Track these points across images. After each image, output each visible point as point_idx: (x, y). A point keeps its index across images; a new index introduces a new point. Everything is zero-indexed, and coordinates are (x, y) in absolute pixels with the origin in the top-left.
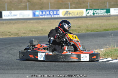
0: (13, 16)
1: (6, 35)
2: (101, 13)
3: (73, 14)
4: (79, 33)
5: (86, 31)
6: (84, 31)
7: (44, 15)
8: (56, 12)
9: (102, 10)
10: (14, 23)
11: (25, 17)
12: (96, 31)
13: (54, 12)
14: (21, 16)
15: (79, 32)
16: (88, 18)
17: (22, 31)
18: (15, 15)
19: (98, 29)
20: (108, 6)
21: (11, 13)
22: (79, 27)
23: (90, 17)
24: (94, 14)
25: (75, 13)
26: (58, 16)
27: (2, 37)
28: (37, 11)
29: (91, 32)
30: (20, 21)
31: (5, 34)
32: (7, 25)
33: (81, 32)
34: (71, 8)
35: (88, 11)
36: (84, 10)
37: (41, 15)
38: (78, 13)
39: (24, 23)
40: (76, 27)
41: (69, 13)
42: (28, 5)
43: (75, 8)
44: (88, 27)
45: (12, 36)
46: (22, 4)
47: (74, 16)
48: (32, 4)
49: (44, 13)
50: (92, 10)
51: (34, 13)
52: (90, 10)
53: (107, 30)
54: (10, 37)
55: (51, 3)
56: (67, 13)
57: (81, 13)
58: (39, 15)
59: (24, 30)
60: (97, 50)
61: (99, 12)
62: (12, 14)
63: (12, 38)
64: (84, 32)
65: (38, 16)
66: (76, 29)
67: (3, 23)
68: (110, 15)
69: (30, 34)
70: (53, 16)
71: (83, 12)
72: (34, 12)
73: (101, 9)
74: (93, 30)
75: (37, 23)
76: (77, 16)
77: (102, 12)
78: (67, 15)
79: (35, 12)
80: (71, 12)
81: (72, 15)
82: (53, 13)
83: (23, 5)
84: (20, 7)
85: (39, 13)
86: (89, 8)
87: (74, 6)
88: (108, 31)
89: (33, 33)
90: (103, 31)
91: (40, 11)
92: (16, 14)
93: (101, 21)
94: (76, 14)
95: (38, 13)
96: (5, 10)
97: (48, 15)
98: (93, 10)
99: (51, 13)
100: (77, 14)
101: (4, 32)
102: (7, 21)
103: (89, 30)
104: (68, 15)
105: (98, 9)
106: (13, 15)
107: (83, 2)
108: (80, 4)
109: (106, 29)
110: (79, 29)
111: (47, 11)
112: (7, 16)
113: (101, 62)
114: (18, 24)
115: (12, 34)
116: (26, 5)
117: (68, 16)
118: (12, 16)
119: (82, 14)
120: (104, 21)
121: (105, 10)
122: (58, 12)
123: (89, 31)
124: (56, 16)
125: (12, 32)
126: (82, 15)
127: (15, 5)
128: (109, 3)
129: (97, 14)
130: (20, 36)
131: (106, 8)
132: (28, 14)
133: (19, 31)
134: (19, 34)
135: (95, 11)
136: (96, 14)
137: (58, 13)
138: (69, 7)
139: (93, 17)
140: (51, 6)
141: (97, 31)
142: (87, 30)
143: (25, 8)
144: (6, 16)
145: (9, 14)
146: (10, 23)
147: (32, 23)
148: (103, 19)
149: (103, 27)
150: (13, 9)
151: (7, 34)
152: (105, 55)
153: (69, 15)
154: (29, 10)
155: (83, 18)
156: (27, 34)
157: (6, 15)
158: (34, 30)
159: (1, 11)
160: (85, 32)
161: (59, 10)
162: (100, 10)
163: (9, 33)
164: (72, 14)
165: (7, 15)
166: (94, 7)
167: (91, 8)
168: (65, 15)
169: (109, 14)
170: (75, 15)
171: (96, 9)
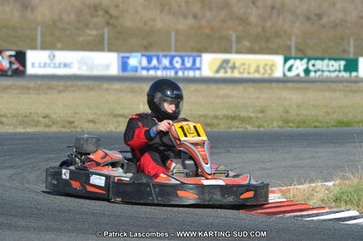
0: (59, 67)
1: (36, 126)
2: (330, 71)
3: (244, 69)
4: (262, 129)
5: (281, 123)
6: (275, 124)
7: (156, 68)
8: (191, 60)
9: (332, 62)
10: (61, 88)
11: (95, 72)
12: (313, 125)
13: (186, 59)
14: (84, 68)
15: (259, 127)
16: (290, 85)
17: (85, 114)
18: (65, 65)
19: (320, 118)
20: (352, 50)
21: (54, 56)
22: (262, 112)
23: (297, 80)
24: (307, 71)
25: (249, 66)
26: (197, 74)
27: (23, 131)
28: (134, 54)
29: (298, 127)
30: (79, 83)
31: (34, 121)
32: (39, 94)
33: (266, 124)
34: (239, 52)
35: (291, 62)
36: (279, 59)
37: (143, 68)
38: (258, 66)
39: (91, 89)
40: (250, 109)
41: (231, 64)
42: (106, 37)
43: (251, 51)
44: (287, 112)
45: (55, 129)
46: (89, 32)
47: (245, 75)
48: (120, 33)
49: (155, 62)
50: (301, 59)
51: (126, 60)
52: (295, 58)
53: (348, 124)
54: (46, 130)
55: (177, 32)
56: (224, 65)
57: (267, 68)
58: (139, 69)
59: (93, 112)
60: (313, 185)
61: (325, 68)
62: (57, 61)
63: (55, 133)
64: (275, 126)
65: (136, 69)
66: (252, 115)
67: (29, 89)
68: (357, 77)
69: (111, 126)
70: (180, 74)
71: (275, 65)
72: (123, 57)
73: (330, 59)
74: (304, 122)
75: (133, 91)
76: (257, 76)
77: (331, 69)
78: (226, 72)
79: (128, 58)
80: (237, 65)
81: (240, 73)
82: (183, 63)
83: (90, 35)
84: (81, 39)
85: (140, 63)
86: (293, 53)
87: (247, 44)
88: (350, 128)
89: (118, 122)
90: (333, 126)
91: (143, 55)
92: (68, 62)
93: (328, 95)
94: (252, 70)
95: (135, 60)
96: (34, 48)
97: (165, 68)
98: (305, 61)
99: (177, 63)
100: (257, 71)
101: (31, 113)
102: (39, 82)
103: (293, 122)
104: (229, 71)
105: (322, 59)
106: (60, 64)
107: (277, 35)
108: (267, 40)
109: (345, 120)
110: (261, 115)
111: (165, 56)
112: (40, 67)
113: (325, 220)
114: (74, 91)
115: (54, 123)
116: (102, 36)
117: (229, 75)
118: (55, 67)
119: (272, 70)
120: (338, 94)
121: (343, 63)
122: (198, 60)
123: (291, 125)
124: (191, 74)
125: (54, 117)
126: (270, 74)
127: (68, 33)
128: (355, 40)
129: (319, 73)
130: (79, 130)
131: (346, 56)
132: (105, 62)
133: (75, 113)
134: (76, 124)
135: (312, 62)
136: (315, 72)
137: (198, 65)
138: (231, 47)
139: (305, 81)
140: (177, 40)
141: (317, 124)
142: (286, 121)
143: (96, 46)
144: (37, 65)
145: (48, 61)
146: (50, 88)
147: (116, 90)
148: (335, 90)
149: (334, 113)
150: (59, 45)
151: (38, 121)
152: (337, 200)
153: (232, 72)
154: (110, 50)
155: (274, 85)
156: (99, 126)
157: (38, 61)
158: (121, 112)
159: (23, 50)
160: (280, 127)
161: (200, 56)
162: (326, 62)
163: (44, 117)
164: (242, 70)
165: (40, 64)
166: (310, 53)
167: (300, 55)
168: (217, 71)
169: (354, 74)
170: (249, 73)
171: (316, 59)
